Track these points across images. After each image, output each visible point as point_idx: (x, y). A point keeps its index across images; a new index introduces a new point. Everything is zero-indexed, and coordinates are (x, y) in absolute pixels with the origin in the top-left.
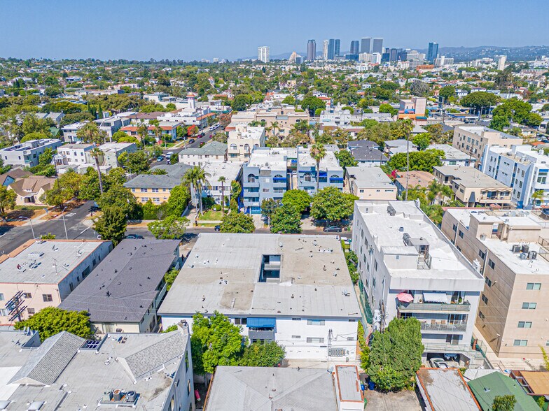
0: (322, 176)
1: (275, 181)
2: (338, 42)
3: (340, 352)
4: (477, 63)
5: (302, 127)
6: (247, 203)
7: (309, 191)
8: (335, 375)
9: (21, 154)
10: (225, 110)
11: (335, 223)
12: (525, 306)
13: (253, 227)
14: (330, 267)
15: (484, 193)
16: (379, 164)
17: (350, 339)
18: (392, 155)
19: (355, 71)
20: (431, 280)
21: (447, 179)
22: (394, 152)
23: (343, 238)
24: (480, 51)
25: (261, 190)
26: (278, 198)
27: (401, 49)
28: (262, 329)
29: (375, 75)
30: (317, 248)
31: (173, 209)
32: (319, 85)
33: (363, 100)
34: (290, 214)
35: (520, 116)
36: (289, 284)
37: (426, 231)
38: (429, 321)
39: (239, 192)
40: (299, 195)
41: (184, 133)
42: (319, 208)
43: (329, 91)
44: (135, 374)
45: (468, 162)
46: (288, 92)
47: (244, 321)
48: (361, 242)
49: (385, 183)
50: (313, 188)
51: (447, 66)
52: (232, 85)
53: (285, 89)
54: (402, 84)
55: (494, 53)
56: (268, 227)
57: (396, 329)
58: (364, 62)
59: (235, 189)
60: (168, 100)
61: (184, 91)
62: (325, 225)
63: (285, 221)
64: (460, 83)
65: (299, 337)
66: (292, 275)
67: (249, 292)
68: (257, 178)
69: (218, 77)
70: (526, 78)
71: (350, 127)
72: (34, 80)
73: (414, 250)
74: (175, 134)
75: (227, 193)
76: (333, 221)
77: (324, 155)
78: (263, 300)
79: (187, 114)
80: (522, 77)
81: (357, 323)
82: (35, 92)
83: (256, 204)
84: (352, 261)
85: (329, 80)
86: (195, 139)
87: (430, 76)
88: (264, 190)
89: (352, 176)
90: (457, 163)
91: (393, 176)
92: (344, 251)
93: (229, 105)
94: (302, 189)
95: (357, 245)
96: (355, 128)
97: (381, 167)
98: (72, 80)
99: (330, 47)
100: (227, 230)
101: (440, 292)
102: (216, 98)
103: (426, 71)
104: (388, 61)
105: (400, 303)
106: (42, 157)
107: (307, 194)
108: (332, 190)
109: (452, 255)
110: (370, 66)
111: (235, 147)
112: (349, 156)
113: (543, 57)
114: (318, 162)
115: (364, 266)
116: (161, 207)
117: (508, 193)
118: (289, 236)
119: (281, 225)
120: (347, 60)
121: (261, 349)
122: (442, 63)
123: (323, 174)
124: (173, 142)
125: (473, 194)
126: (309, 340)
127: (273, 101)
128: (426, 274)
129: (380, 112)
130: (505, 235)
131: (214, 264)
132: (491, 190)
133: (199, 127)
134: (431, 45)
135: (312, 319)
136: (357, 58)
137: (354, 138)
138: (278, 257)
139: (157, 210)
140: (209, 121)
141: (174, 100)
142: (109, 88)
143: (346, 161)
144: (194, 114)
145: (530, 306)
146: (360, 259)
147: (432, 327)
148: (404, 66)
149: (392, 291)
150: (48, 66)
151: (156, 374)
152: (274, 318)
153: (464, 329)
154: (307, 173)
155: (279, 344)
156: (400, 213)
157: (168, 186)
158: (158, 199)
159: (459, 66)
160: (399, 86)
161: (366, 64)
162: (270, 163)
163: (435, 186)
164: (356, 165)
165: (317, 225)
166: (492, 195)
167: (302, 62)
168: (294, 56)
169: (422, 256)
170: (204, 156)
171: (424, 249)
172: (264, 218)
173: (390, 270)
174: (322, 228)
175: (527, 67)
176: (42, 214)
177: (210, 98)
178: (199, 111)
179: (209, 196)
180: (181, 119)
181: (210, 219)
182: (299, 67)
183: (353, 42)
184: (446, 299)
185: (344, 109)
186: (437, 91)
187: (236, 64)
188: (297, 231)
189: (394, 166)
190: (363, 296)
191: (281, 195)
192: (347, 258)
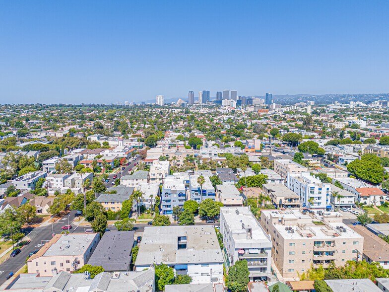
0: (204, 192)
1: (179, 196)
2: (208, 92)
3: (216, 279)
4: (295, 107)
5: (190, 159)
6: (163, 208)
7: (197, 201)
8: (214, 289)
9: (26, 182)
10: (141, 145)
11: (212, 218)
12: (290, 253)
13: (170, 222)
14: (210, 241)
15: (286, 199)
16: (233, 183)
17: (220, 273)
18: (241, 177)
19: (220, 113)
20: (251, 244)
21: (269, 191)
22: (242, 175)
23: (216, 226)
24: (298, 98)
25: (172, 201)
26: (181, 205)
27: (249, 97)
28: (181, 270)
29: (232, 117)
30: (204, 232)
31: (124, 214)
32: (198, 126)
33: (225, 137)
34: (189, 214)
35: (313, 150)
36: (192, 250)
37: (252, 222)
38: (252, 262)
39: (159, 203)
40: (193, 203)
41: (118, 163)
42: (203, 211)
43: (204, 131)
44: (137, 285)
45: (281, 180)
46: (179, 131)
47: (173, 267)
48: (224, 228)
49: (236, 194)
50: (199, 199)
51: (277, 109)
52: (142, 126)
53: (177, 128)
54: (249, 124)
55: (306, 99)
56: (177, 222)
57: (238, 265)
58: (225, 106)
59: (157, 201)
60: (103, 139)
61: (112, 132)
62: (207, 220)
63: (187, 218)
64: (284, 124)
65: (198, 273)
66: (193, 245)
67: (174, 254)
68: (170, 194)
69: (132, 119)
70: (322, 120)
71: (217, 158)
72: (7, 124)
73: (244, 231)
74: (113, 164)
75: (153, 203)
76: (211, 217)
77: (204, 182)
78: (181, 257)
79: (119, 150)
80: (320, 119)
81: (222, 265)
82: (10, 133)
83: (169, 209)
84: (220, 238)
85: (204, 122)
86: (125, 166)
87: (266, 118)
88: (173, 201)
89: (220, 191)
90: (275, 181)
91: (241, 190)
92: (216, 233)
93: (143, 141)
94: (194, 200)
95: (222, 230)
96: (220, 158)
97: (235, 184)
98: (33, 123)
99: (203, 95)
100: (157, 225)
101: (256, 249)
102: (134, 136)
103: (264, 113)
104: (240, 105)
105: (240, 254)
106: (38, 184)
107: (196, 203)
108: (209, 201)
109: (262, 232)
110: (229, 109)
111: (154, 175)
112: (217, 179)
113: (336, 102)
114: (201, 185)
115: (226, 239)
116: (118, 213)
117: (298, 199)
118: (189, 226)
119: (184, 221)
120: (214, 104)
121: (182, 278)
122: (274, 108)
123: (204, 191)
124: (112, 169)
125: (281, 200)
126: (202, 274)
127: (170, 138)
128: (250, 241)
129: (236, 146)
130: (283, 223)
131: (156, 242)
132: (290, 198)
133: (127, 158)
134: (267, 94)
135: (203, 264)
136: (221, 102)
137: (220, 164)
138: (185, 238)
139: (115, 215)
140: (133, 155)
141: (107, 139)
142: (60, 129)
143: (216, 182)
144: (124, 151)
145: (292, 253)
146: (224, 237)
147: (254, 265)
148: (250, 109)
149: (236, 249)
150: (10, 111)
151: (145, 285)
152: (187, 264)
153: (266, 265)
154: (196, 191)
155: (190, 275)
156: (241, 213)
157: (120, 200)
158: (114, 208)
159: (284, 109)
160: (247, 125)
161: (227, 108)
162: (176, 185)
163: (261, 197)
164: (222, 184)
165: (202, 220)
166: (290, 200)
167: (185, 106)
168: (180, 101)
169: (249, 233)
170: (135, 180)
171: (250, 230)
172: (174, 217)
173: (235, 240)
174: (205, 221)
175: (324, 112)
176: (48, 219)
177: (130, 136)
178: (126, 148)
179: (143, 205)
180: (115, 154)
181: (144, 219)
182: (184, 110)
183: (218, 92)
184: (259, 252)
185: (214, 145)
186: (270, 130)
187: (142, 107)
188: (192, 224)
189: (241, 185)
190: (226, 255)
191: (183, 203)
192: (218, 236)
